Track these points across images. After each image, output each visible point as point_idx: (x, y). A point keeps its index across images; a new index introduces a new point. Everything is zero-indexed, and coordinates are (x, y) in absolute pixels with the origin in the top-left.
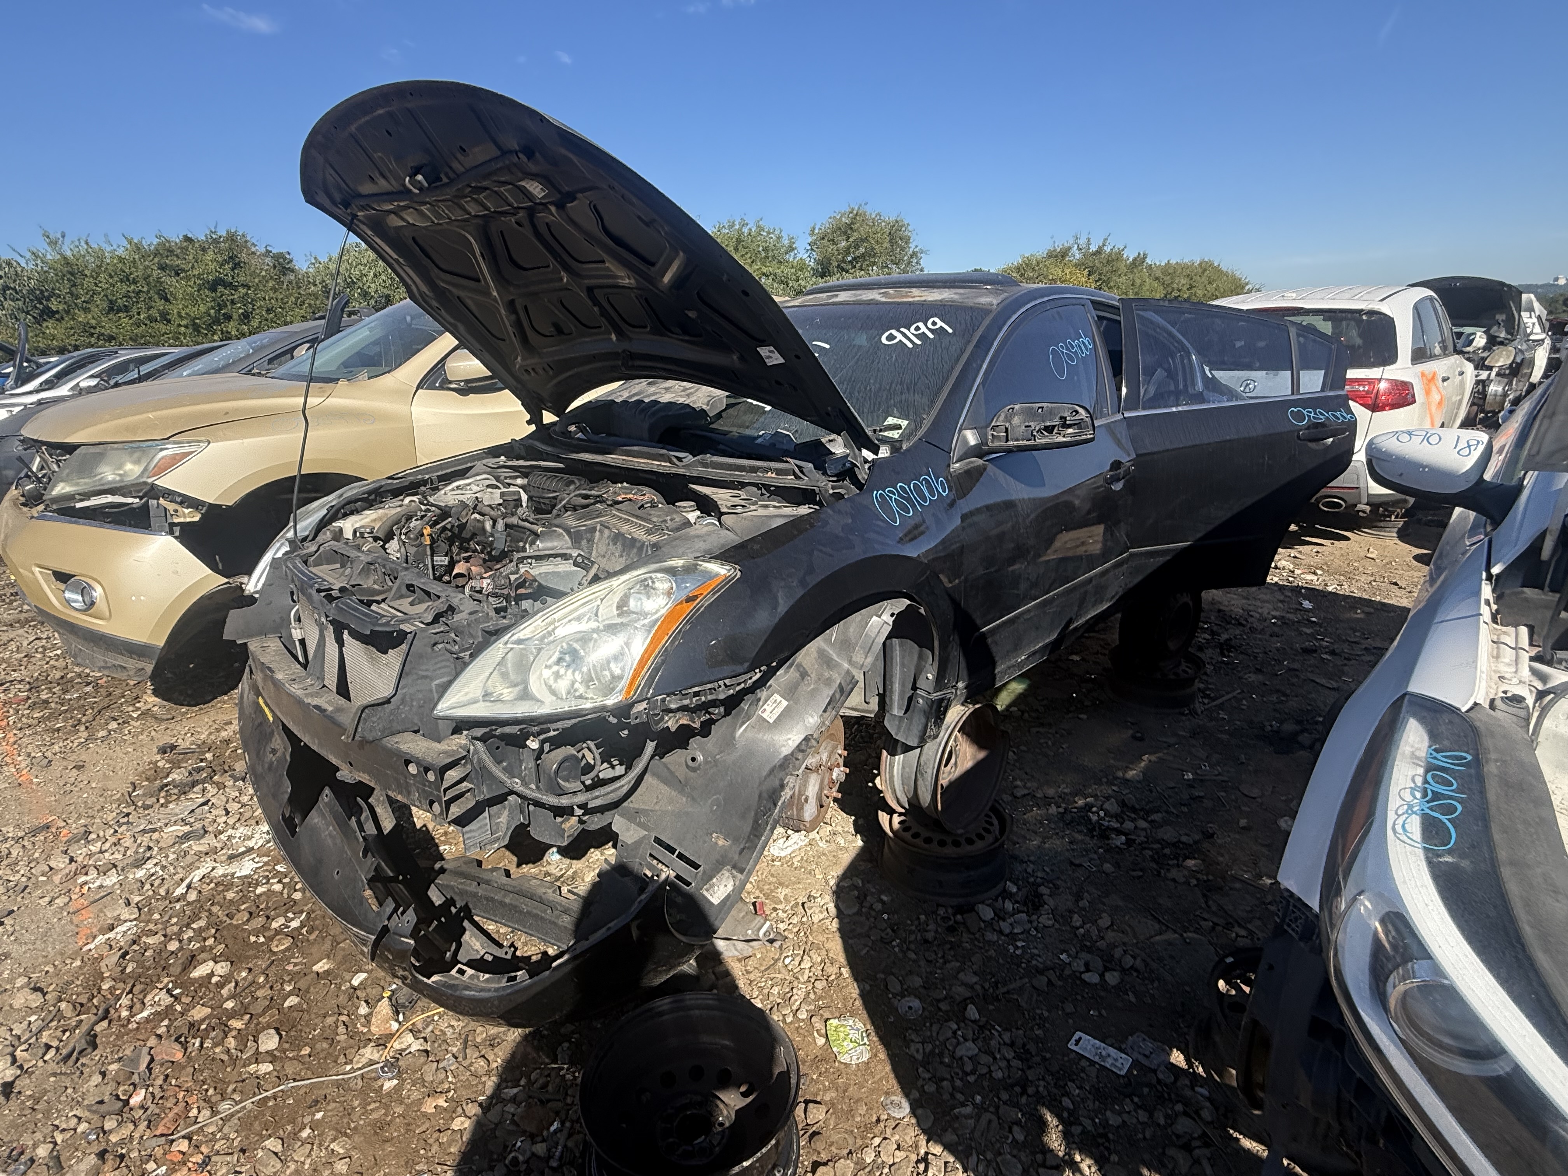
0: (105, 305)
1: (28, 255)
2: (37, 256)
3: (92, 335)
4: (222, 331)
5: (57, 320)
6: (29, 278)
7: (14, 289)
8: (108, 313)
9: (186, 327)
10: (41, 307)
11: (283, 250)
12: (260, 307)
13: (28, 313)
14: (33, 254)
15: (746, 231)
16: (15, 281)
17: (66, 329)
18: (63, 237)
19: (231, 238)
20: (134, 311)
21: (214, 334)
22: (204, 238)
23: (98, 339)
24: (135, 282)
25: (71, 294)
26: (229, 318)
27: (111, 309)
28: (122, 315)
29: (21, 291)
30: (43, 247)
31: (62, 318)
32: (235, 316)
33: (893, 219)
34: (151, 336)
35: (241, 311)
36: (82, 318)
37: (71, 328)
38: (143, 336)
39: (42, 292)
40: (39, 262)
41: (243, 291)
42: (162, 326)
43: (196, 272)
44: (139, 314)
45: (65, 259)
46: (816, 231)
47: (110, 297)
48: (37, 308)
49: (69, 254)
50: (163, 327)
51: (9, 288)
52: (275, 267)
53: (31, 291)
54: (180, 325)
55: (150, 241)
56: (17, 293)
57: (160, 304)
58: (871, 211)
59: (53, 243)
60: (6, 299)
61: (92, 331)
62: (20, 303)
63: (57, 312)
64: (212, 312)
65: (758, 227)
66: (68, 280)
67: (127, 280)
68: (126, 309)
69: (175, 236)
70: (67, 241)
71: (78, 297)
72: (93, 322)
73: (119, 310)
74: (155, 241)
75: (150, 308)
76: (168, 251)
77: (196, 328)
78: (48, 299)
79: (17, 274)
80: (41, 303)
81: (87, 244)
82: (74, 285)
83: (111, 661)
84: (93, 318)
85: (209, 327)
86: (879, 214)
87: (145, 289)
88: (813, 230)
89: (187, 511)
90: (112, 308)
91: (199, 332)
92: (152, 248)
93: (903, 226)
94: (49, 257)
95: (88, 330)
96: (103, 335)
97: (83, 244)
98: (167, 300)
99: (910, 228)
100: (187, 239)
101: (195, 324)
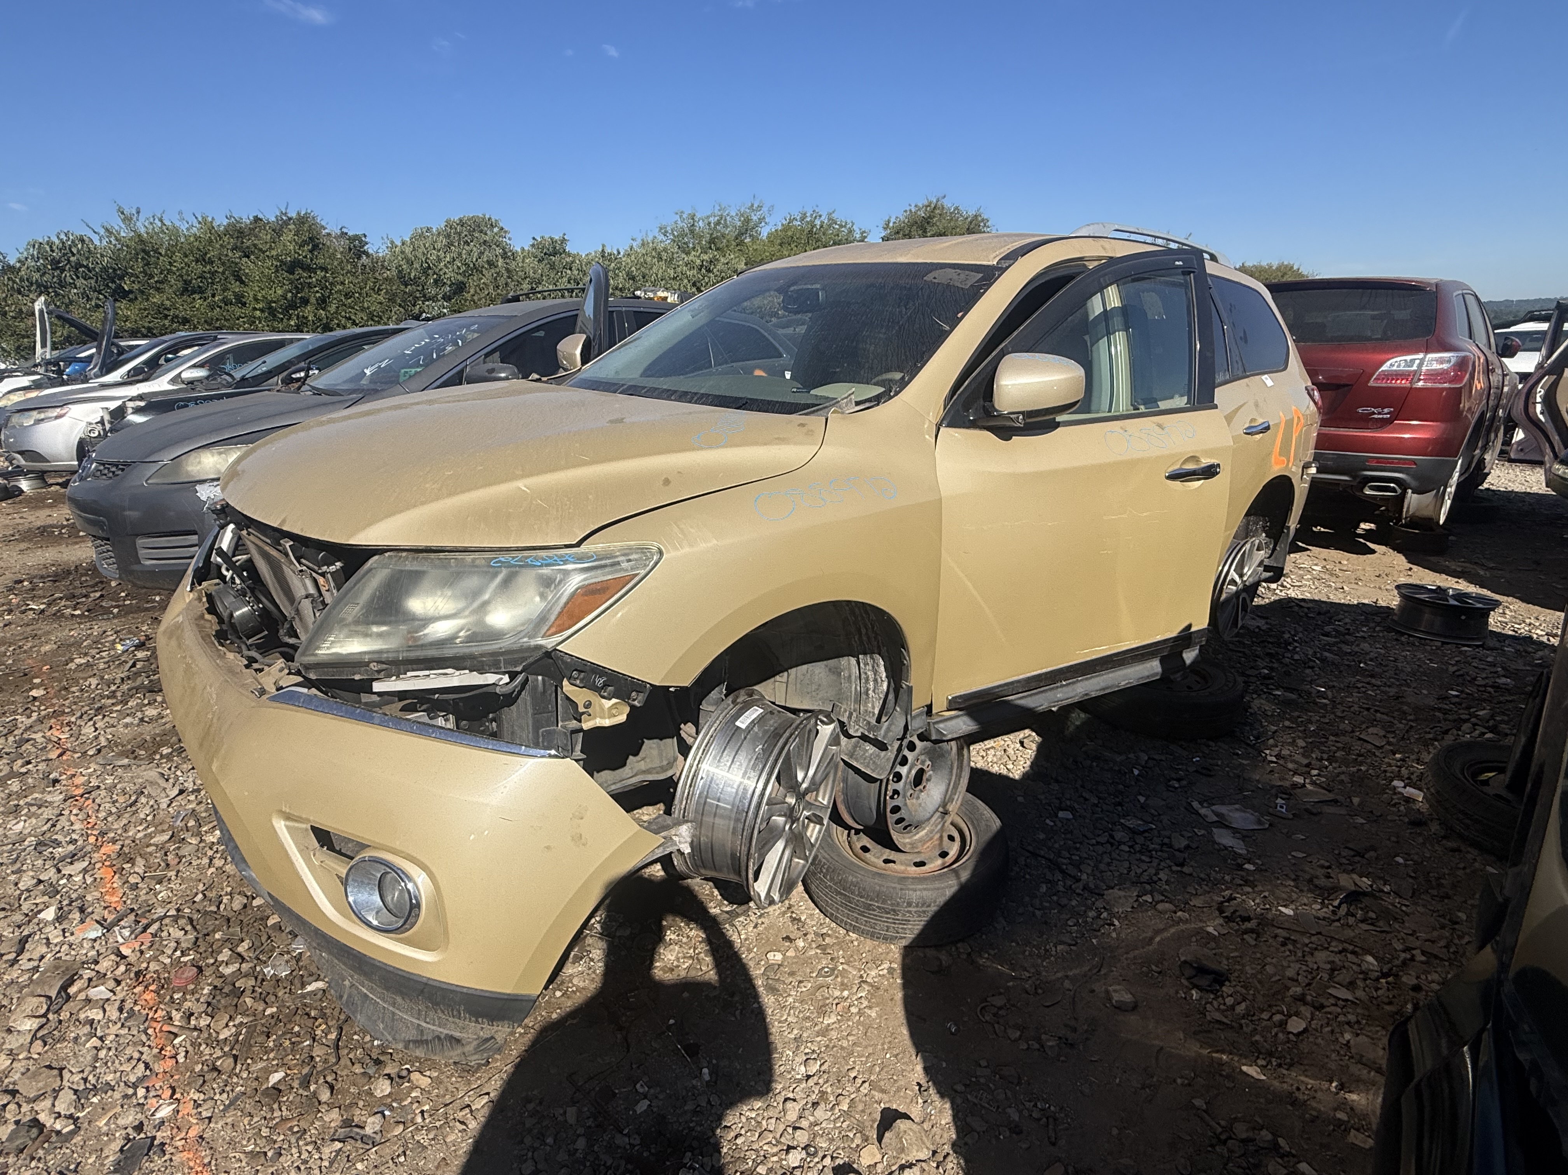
0: (180, 285)
1: (102, 232)
2: (111, 233)
3: (166, 316)
4: (298, 316)
5: (131, 300)
6: (102, 256)
7: (86, 267)
8: (182, 294)
9: (262, 311)
10: (113, 286)
11: (359, 233)
12: (339, 291)
13: (100, 292)
14: (107, 230)
15: (818, 222)
16: (87, 258)
17: (140, 309)
18: (138, 213)
19: (302, 220)
20: (209, 293)
21: (290, 318)
22: (274, 219)
23: (172, 321)
24: (211, 262)
25: (144, 272)
26: (305, 302)
27: (185, 290)
28: (197, 296)
29: (94, 269)
30: (117, 223)
31: (136, 298)
32: (313, 300)
33: (972, 212)
34: (226, 320)
35: (318, 295)
36: (156, 299)
37: (145, 309)
38: (217, 320)
39: (115, 270)
40: (112, 239)
41: (321, 274)
42: (237, 309)
43: (274, 253)
44: (213, 296)
45: (139, 235)
46: (891, 225)
47: (185, 277)
48: (109, 287)
49: (142, 230)
50: (238, 311)
51: (82, 266)
52: (350, 249)
53: (104, 269)
54: (255, 309)
55: (221, 222)
56: (90, 271)
57: (236, 287)
58: (948, 204)
59: (127, 219)
60: (78, 277)
61: (166, 312)
62: (93, 281)
63: (131, 292)
64: (290, 295)
65: (829, 219)
66: (143, 259)
67: (202, 259)
68: (201, 290)
69: (246, 217)
70: (142, 217)
71: (151, 276)
72: (168, 303)
73: (194, 292)
74: (225, 222)
75: (224, 290)
76: (239, 232)
77: (272, 312)
78: (121, 278)
79: (89, 251)
80: (113, 282)
81: (161, 220)
82: (148, 264)
83: (432, 1028)
84: (168, 299)
85: (286, 311)
86: (957, 208)
87: (220, 270)
88: (888, 225)
89: (607, 704)
90: (187, 289)
91: (275, 316)
92: (222, 228)
93: (983, 220)
94: (123, 234)
95: (161, 311)
96: (177, 317)
97: (157, 221)
98: (242, 282)
99: (989, 224)
100: (257, 219)
101: (270, 308)
